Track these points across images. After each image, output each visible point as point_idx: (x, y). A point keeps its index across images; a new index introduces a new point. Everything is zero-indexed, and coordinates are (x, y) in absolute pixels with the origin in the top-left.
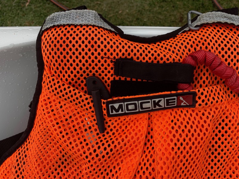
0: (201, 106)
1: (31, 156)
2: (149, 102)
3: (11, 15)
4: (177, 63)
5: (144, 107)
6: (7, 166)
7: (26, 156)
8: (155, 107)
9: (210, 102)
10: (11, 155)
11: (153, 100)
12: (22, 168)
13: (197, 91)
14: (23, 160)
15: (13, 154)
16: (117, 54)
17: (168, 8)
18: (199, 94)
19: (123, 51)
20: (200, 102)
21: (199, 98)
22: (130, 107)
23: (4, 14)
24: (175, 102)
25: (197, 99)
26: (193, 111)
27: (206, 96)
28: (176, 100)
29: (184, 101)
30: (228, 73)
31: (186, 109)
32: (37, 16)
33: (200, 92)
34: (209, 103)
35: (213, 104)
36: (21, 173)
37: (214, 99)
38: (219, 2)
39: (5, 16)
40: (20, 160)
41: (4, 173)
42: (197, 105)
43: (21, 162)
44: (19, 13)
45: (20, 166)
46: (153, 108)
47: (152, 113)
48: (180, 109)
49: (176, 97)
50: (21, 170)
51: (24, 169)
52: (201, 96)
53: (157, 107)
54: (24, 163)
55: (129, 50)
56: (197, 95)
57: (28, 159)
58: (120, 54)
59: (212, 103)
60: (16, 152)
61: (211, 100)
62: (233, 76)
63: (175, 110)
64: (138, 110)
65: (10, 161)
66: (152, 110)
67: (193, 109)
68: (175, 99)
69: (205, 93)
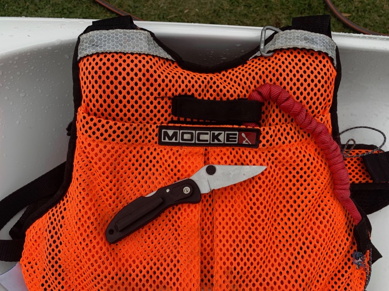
0: (266, 147)
1: (70, 217)
2: (207, 134)
3: (16, 9)
4: (242, 99)
5: (201, 138)
6: (37, 229)
7: (63, 218)
8: (213, 141)
9: (275, 142)
10: (41, 216)
11: (212, 132)
12: (60, 232)
13: (262, 129)
14: (59, 222)
15: (44, 214)
16: (176, 90)
17: (258, 9)
18: (264, 133)
19: (183, 86)
20: (264, 142)
21: (264, 137)
22: (186, 136)
23: (5, 7)
24: (236, 138)
25: (261, 138)
26: (256, 152)
27: (271, 136)
28: (237, 136)
29: (247, 139)
30: (295, 110)
31: (249, 149)
32: (57, 13)
33: (266, 131)
34: (274, 144)
35: (279, 145)
36: (59, 238)
37: (280, 139)
38: (334, 3)
39: (7, 10)
40: (56, 222)
41: (33, 238)
42: (261, 145)
43: (57, 225)
44: (28, 6)
45: (56, 230)
46: (211, 142)
47: (209, 149)
48: (242, 149)
49: (237, 133)
50: (59, 234)
51: (62, 234)
52: (266, 136)
53: (216, 142)
54: (61, 226)
55: (190, 85)
56: (261, 134)
57: (67, 221)
58: (180, 90)
59: (277, 143)
60: (48, 213)
61: (277, 140)
62: (301, 114)
63: (236, 149)
64: (193, 142)
65: (41, 224)
66: (210, 145)
67: (256, 150)
68: (236, 134)
69: (271, 132)
